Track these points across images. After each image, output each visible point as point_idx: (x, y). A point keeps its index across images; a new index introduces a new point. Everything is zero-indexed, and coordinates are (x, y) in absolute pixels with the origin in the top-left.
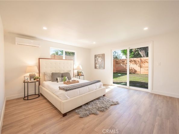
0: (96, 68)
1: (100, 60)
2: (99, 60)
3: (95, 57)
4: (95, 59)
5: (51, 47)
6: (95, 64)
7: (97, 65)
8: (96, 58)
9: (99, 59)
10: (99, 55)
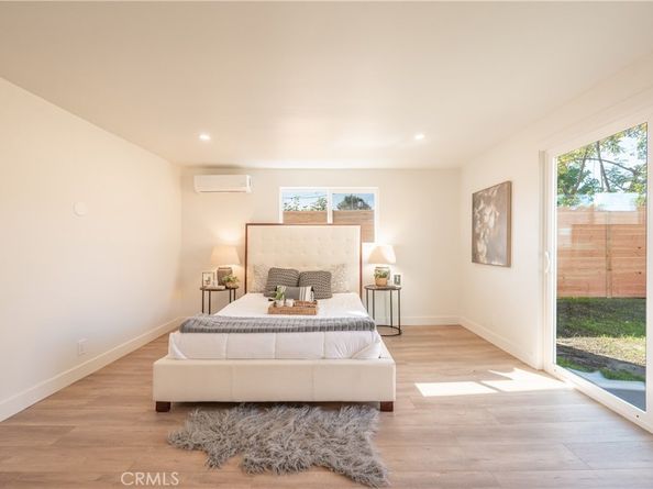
0: (475, 258)
1: (490, 216)
2: (486, 219)
3: (475, 205)
4: (473, 213)
5: (281, 188)
6: (475, 237)
7: (482, 247)
8: (477, 211)
9: (488, 212)
10: (487, 190)
